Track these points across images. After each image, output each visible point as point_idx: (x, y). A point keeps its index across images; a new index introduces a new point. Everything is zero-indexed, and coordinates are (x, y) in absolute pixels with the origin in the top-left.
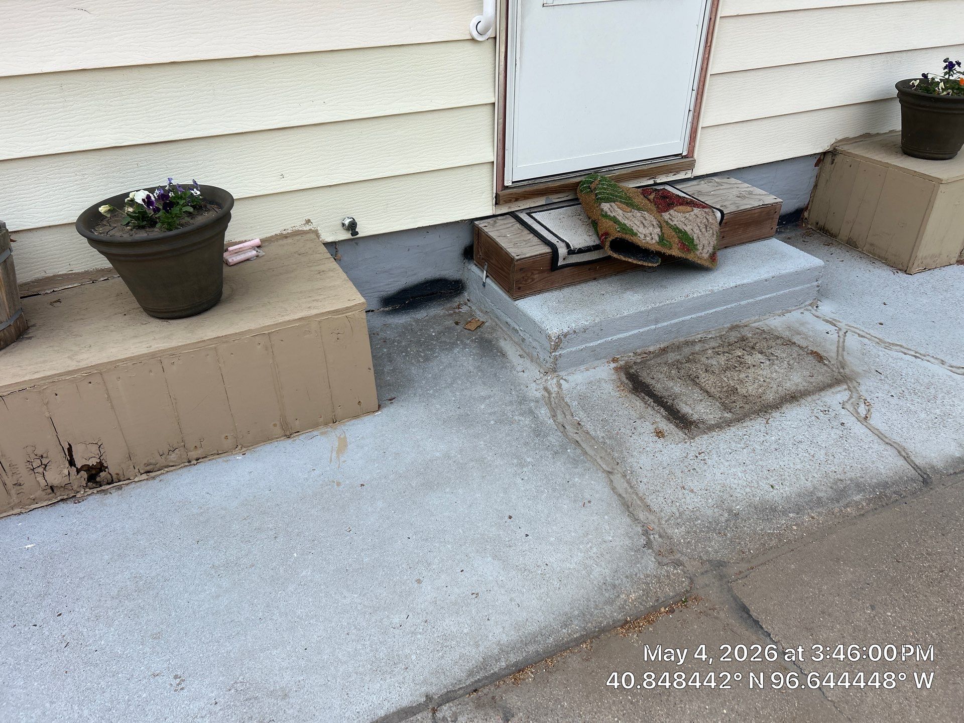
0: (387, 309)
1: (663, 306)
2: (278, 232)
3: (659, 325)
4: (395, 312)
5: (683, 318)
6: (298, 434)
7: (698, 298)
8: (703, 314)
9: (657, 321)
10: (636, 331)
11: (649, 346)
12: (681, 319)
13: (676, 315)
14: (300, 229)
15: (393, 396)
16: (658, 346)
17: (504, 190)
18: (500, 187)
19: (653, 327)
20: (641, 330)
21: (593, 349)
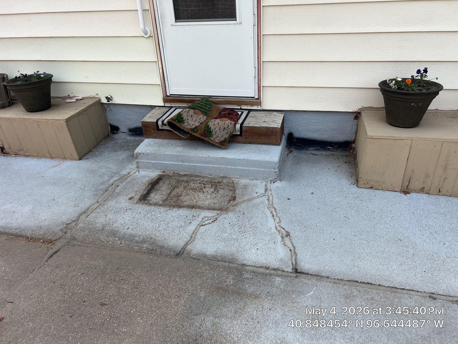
0: (130, 133)
1: (183, 155)
2: (88, 96)
3: (184, 164)
4: (133, 135)
5: (196, 164)
6: (54, 159)
7: (201, 157)
8: (206, 165)
9: (183, 162)
10: (173, 163)
11: (181, 171)
12: (195, 164)
13: (192, 162)
14: (95, 96)
15: (88, 158)
16: (185, 173)
17: (167, 97)
18: (165, 96)
19: (181, 163)
20: (175, 163)
21: (154, 164)
